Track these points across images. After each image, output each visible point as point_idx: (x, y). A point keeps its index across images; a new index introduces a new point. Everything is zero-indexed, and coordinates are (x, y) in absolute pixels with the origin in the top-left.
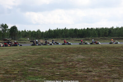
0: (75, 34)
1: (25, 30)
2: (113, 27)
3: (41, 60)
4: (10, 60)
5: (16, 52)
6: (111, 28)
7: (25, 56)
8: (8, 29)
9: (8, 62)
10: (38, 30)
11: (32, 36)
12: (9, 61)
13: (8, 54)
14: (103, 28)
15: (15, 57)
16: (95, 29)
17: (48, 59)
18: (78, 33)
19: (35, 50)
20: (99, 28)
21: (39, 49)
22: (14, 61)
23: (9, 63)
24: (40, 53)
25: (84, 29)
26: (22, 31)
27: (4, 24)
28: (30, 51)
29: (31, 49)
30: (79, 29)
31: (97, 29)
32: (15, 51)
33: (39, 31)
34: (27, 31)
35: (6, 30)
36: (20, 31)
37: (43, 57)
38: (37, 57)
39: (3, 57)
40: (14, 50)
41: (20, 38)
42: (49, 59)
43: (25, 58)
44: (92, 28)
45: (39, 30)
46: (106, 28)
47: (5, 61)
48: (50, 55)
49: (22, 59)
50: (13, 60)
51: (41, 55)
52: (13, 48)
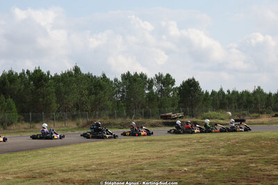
1: (221, 90)
3: (243, 170)
4: (163, 170)
5: (184, 149)
7: (206, 160)
8: (174, 86)
9: (156, 174)
10: (257, 88)
11: (240, 105)
12: (160, 174)
13: (162, 155)
15: (177, 161)
17: (263, 168)
19: (237, 143)
21: (251, 140)
22: (172, 173)
23: (157, 177)
24: (248, 151)
26: (213, 92)
27: (165, 75)
28: (223, 147)
29: (229, 140)
32: (184, 146)
33: (259, 91)
34: (226, 93)
35: (169, 91)
36: (207, 93)
37: (251, 161)
38: (237, 163)
39: (147, 161)
40: (181, 143)
41: (207, 111)
42: (267, 168)
43: (204, 165)
45: (259, 88)
47: (150, 173)
48: (272, 156)
49: (194, 168)
50: (171, 171)
51: (249, 156)
52: (182, 139)
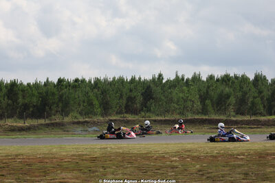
0: (10, 102)
2: (160, 75)
6: (154, 79)
14: (121, 80)
16: (90, 82)
18: (20, 100)
20: (106, 80)
25: (47, 83)
30: (25, 83)
31: (97, 81)
44: (77, 80)
46: (133, 80)
